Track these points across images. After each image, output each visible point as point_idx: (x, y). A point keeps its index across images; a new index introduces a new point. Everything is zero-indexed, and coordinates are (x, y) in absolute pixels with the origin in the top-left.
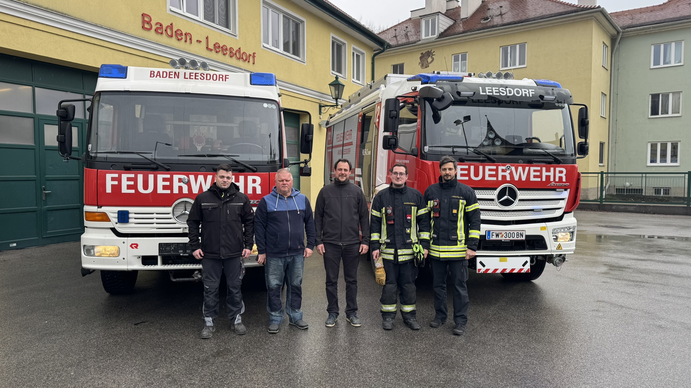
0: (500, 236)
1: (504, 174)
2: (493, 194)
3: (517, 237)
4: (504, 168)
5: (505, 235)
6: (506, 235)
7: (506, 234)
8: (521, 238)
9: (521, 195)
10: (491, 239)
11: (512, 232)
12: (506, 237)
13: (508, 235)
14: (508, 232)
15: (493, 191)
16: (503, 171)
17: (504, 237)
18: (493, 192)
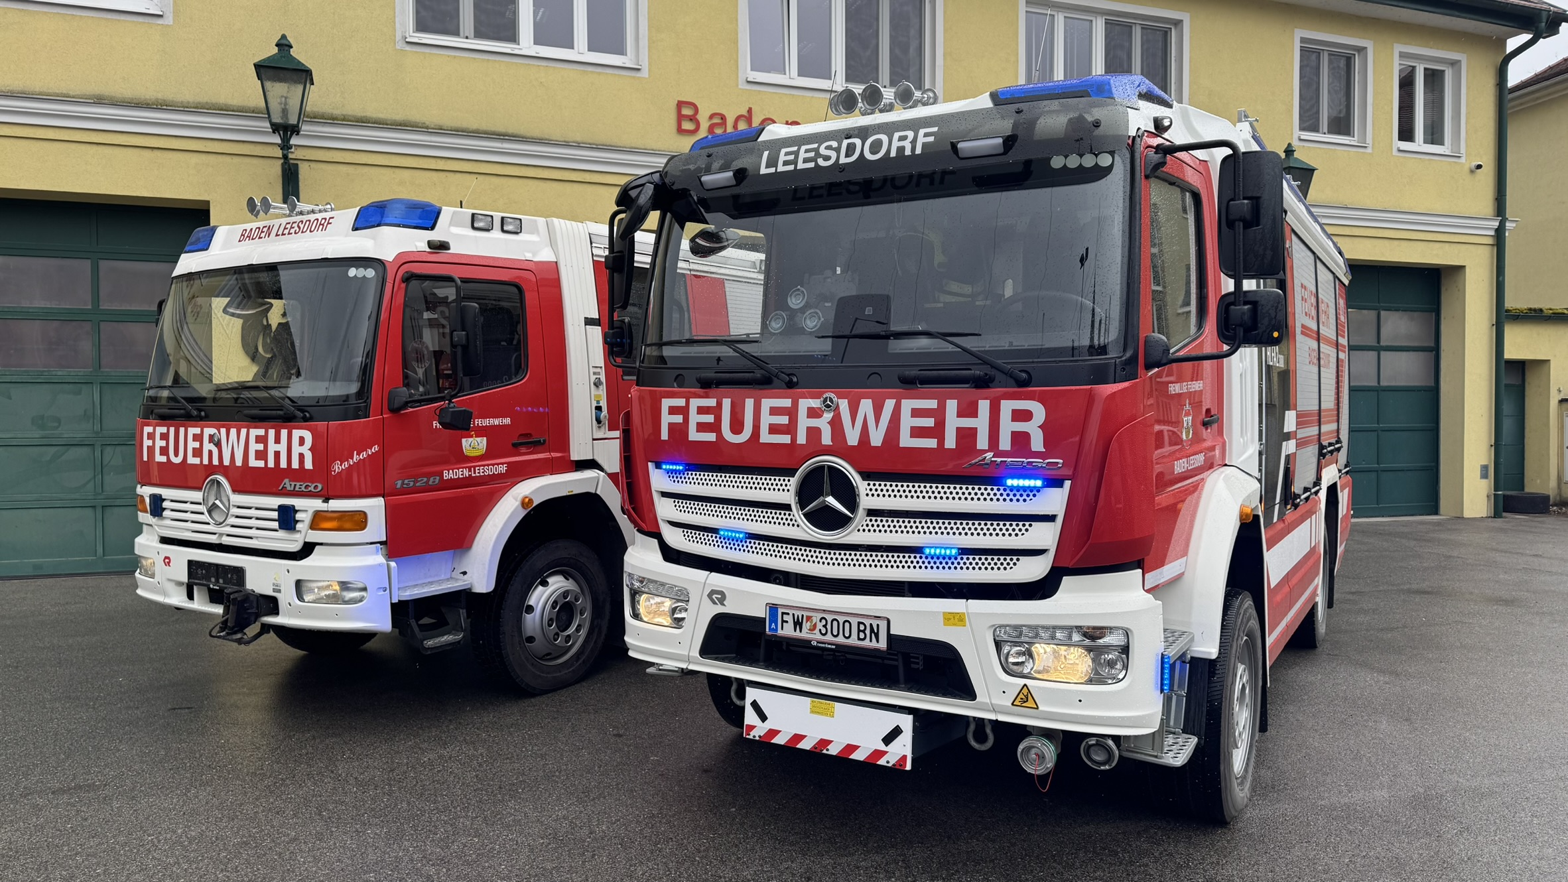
0: (806, 626)
1: (814, 423)
2: (785, 490)
3: (859, 639)
4: (815, 403)
5: (820, 626)
6: (825, 626)
7: (824, 622)
8: (874, 644)
9: (870, 495)
10: (780, 632)
11: (841, 619)
12: (824, 632)
13: (829, 627)
14: (829, 618)
15: (787, 479)
16: (813, 413)
17: (817, 631)
18: (786, 482)
